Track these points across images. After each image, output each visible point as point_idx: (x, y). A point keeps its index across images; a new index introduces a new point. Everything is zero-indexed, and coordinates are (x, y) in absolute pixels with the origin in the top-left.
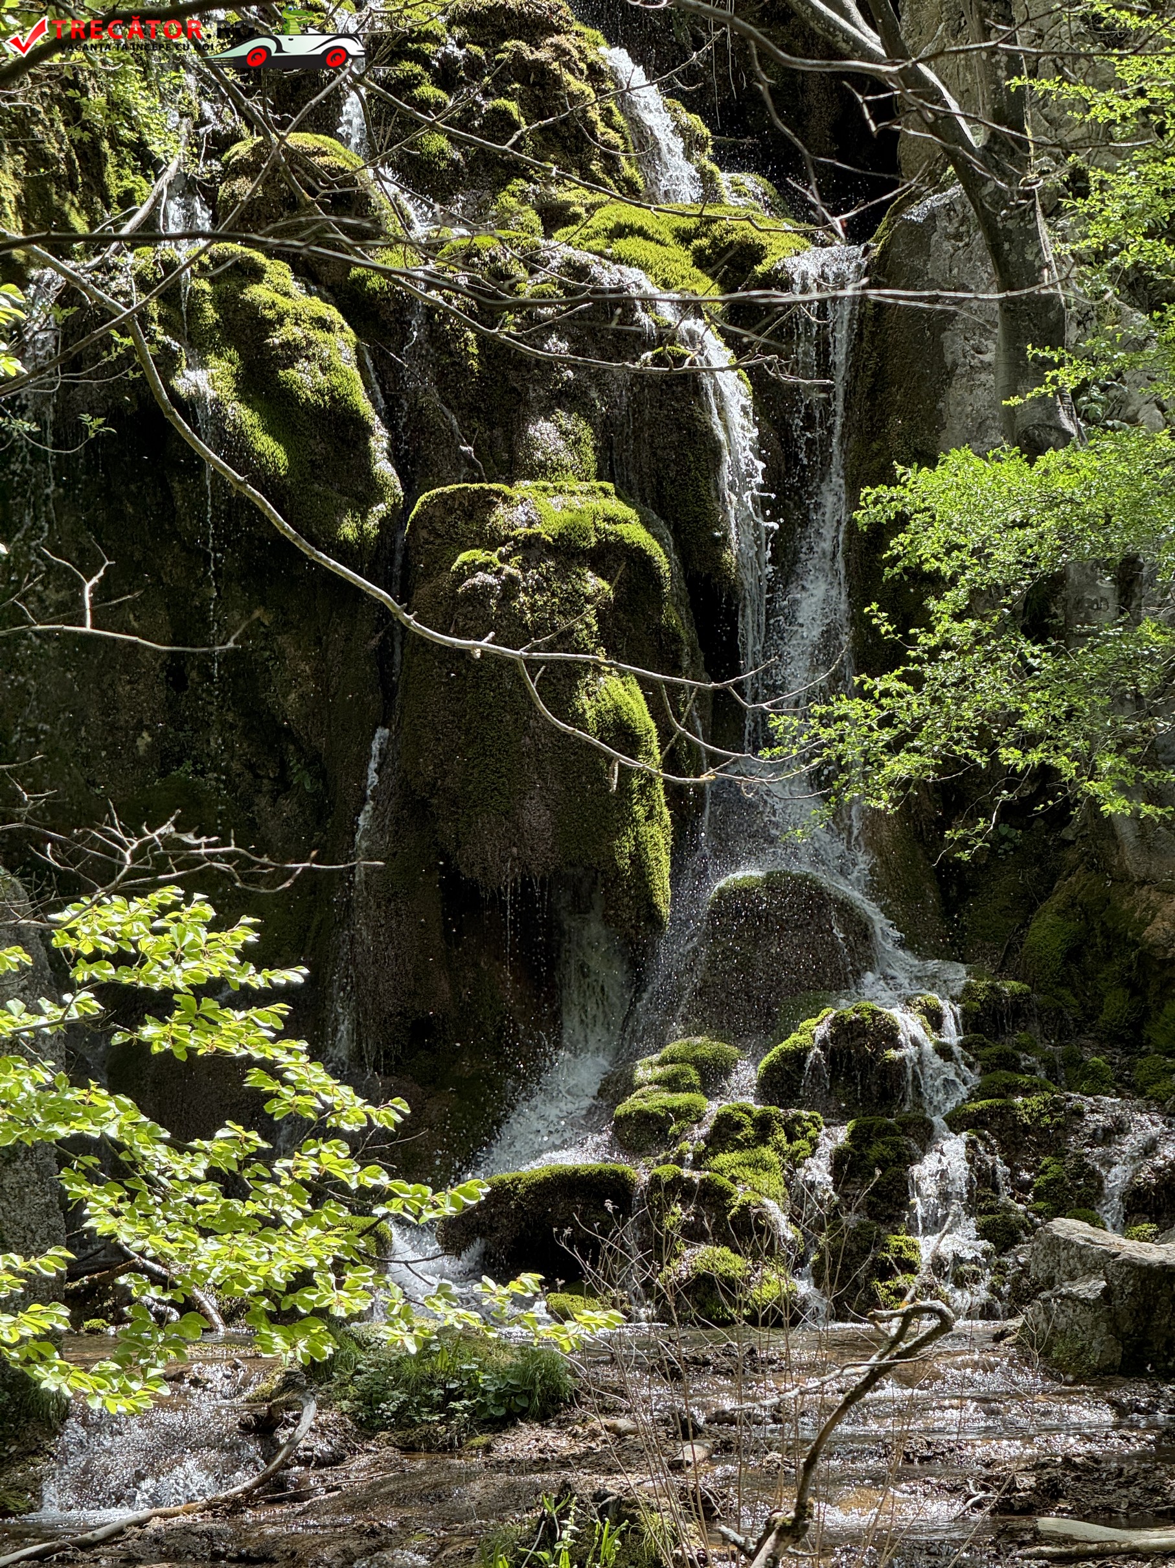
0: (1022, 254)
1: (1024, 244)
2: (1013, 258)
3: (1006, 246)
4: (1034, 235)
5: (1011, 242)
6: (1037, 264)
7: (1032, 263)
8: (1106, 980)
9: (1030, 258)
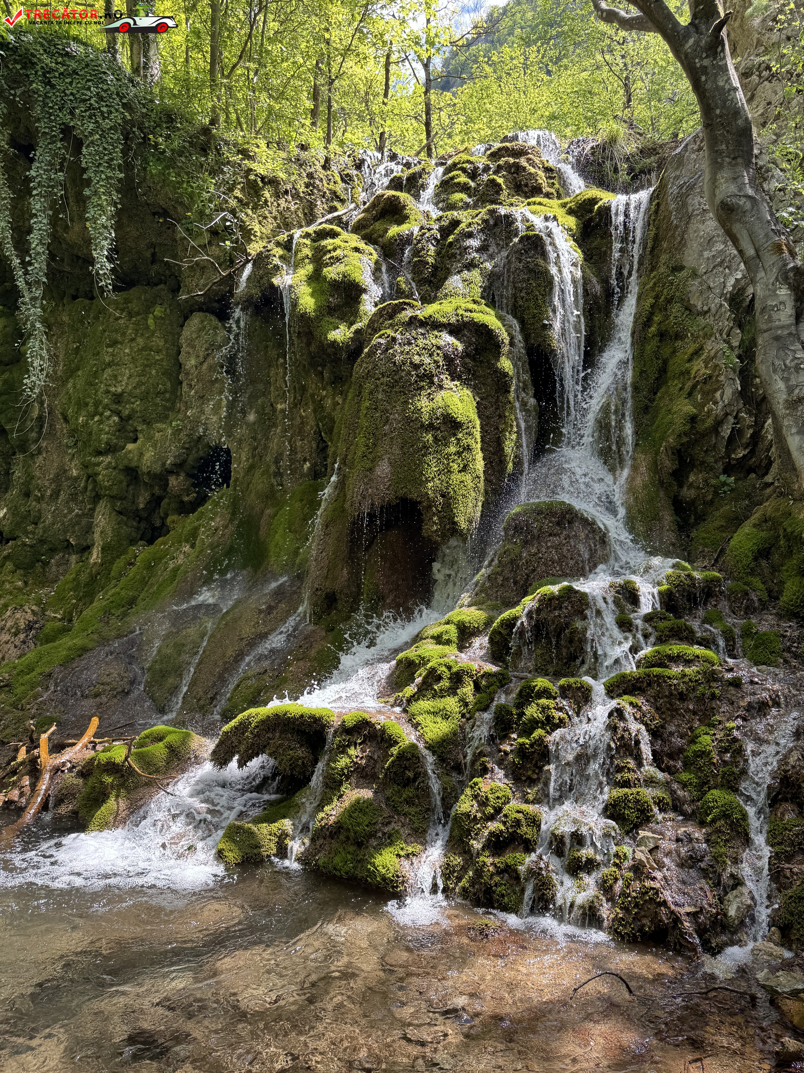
0: (715, 81)
1: (716, 75)
2: (709, 86)
3: (703, 78)
4: (725, 69)
5: (706, 74)
6: (727, 87)
7: (723, 88)
8: (787, 571)
9: (721, 84)
